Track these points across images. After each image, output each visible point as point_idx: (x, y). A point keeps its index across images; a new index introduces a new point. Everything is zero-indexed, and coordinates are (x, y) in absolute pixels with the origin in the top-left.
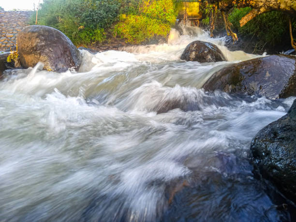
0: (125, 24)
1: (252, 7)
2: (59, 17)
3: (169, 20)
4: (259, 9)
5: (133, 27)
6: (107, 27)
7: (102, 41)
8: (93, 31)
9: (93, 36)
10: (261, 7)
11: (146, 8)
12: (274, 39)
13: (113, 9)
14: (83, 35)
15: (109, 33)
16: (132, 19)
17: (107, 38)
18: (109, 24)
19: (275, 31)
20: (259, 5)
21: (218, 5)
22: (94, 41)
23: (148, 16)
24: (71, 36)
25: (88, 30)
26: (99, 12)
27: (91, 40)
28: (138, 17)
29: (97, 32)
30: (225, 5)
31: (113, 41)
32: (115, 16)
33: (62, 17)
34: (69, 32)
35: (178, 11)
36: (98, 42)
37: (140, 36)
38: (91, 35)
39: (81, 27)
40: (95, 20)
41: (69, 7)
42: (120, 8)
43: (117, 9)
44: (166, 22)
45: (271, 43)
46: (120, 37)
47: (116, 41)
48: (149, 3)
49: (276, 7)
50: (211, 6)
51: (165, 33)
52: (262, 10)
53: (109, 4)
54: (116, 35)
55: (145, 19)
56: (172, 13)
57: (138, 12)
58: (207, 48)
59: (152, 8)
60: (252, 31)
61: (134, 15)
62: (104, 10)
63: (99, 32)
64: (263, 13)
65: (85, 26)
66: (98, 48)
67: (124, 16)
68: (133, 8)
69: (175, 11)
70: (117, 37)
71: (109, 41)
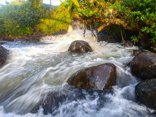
0: (43, 24)
1: (103, 23)
2: (5, 20)
3: (67, 21)
4: (106, 23)
5: (48, 26)
6: (33, 26)
7: (30, 34)
8: (25, 28)
9: (25, 31)
10: (107, 23)
11: (55, 15)
12: (116, 35)
13: (36, 17)
14: (19, 31)
15: (34, 29)
16: (47, 21)
17: (33, 32)
18: (34, 24)
19: (117, 31)
20: (106, 22)
21: (87, 20)
22: (26, 34)
23: (56, 20)
24: (12, 31)
25: (22, 28)
26: (28, 18)
27: (24, 33)
28: (51, 20)
29: (27, 29)
30: (90, 21)
31: (37, 34)
32: (38, 20)
33: (6, 20)
34: (11, 29)
35: (72, 17)
36: (28, 34)
37: (51, 31)
38: (24, 30)
39: (18, 26)
40: (26, 22)
41: (11, 14)
42: (40, 15)
43: (38, 16)
44: (66, 22)
45: (115, 37)
46: (41, 31)
47: (38, 33)
48: (57, 13)
49: (114, 23)
50: (83, 21)
51: (66, 28)
52: (108, 24)
53: (34, 13)
54: (38, 30)
55: (54, 21)
56: (69, 18)
57: (50, 18)
58: (81, 45)
59: (58, 15)
60: (107, 30)
61: (48, 19)
62: (31, 17)
63: (28, 29)
64: (108, 25)
65: (20, 26)
66: (28, 37)
67: (43, 20)
68: (48, 15)
69: (71, 17)
70: (39, 31)
71: (35, 33)
